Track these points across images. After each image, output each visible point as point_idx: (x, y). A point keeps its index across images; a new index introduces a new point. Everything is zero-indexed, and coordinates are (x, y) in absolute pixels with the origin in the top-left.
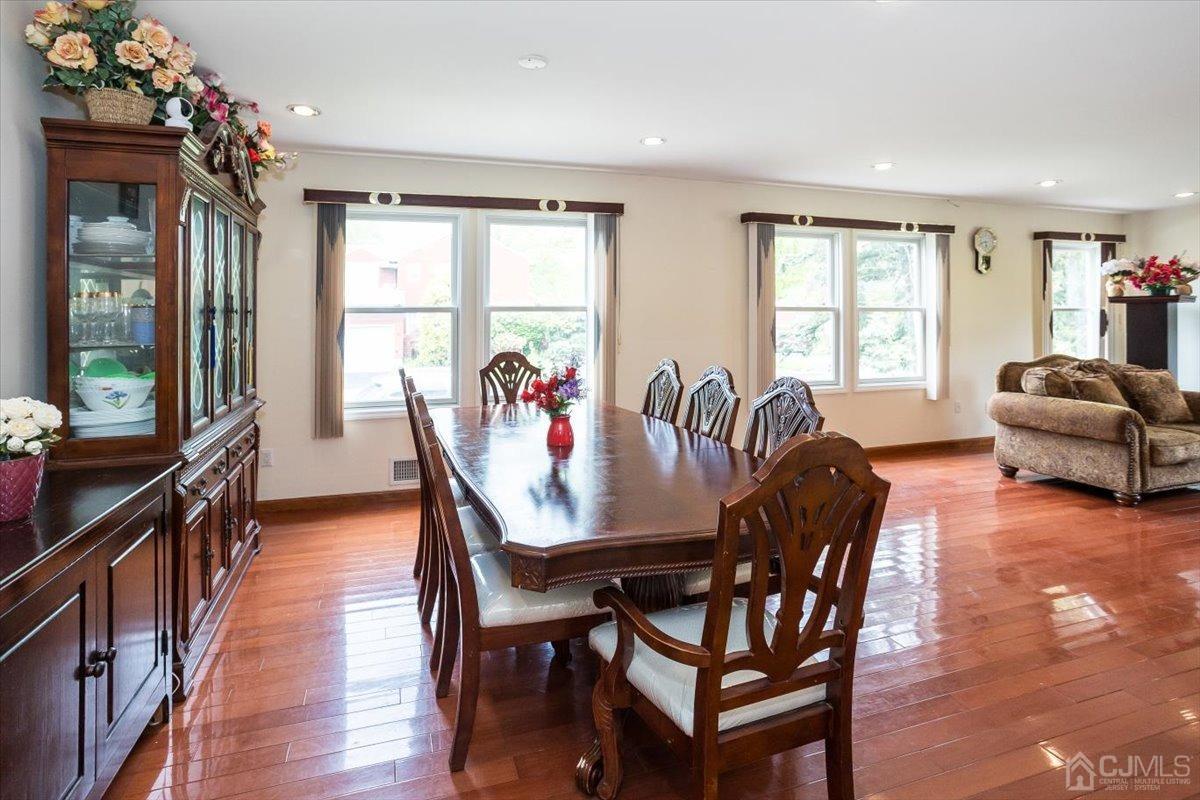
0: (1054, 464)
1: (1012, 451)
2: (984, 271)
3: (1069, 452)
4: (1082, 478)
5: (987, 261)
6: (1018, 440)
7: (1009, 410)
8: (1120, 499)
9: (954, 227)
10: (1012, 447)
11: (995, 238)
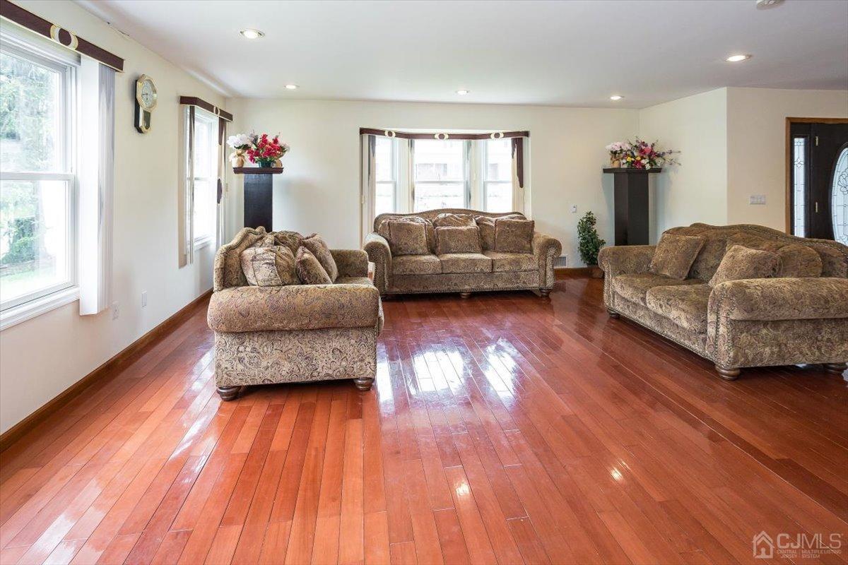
0: (296, 368)
1: (240, 367)
2: (144, 129)
3: (312, 348)
4: (328, 375)
5: (147, 116)
6: (248, 349)
7: (244, 314)
8: (362, 385)
9: (121, 61)
10: (241, 360)
11: (155, 91)
